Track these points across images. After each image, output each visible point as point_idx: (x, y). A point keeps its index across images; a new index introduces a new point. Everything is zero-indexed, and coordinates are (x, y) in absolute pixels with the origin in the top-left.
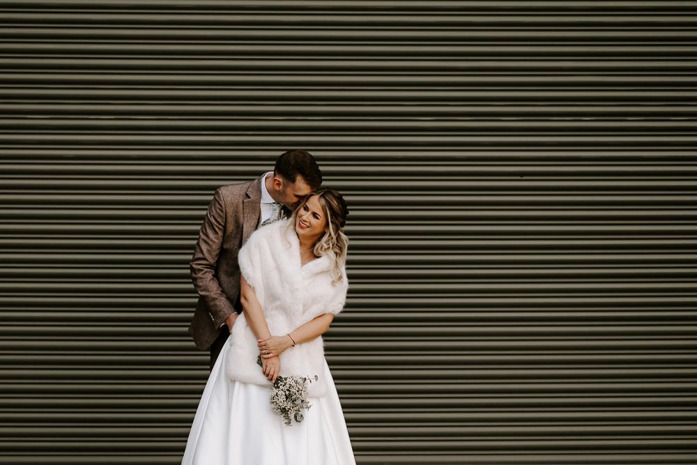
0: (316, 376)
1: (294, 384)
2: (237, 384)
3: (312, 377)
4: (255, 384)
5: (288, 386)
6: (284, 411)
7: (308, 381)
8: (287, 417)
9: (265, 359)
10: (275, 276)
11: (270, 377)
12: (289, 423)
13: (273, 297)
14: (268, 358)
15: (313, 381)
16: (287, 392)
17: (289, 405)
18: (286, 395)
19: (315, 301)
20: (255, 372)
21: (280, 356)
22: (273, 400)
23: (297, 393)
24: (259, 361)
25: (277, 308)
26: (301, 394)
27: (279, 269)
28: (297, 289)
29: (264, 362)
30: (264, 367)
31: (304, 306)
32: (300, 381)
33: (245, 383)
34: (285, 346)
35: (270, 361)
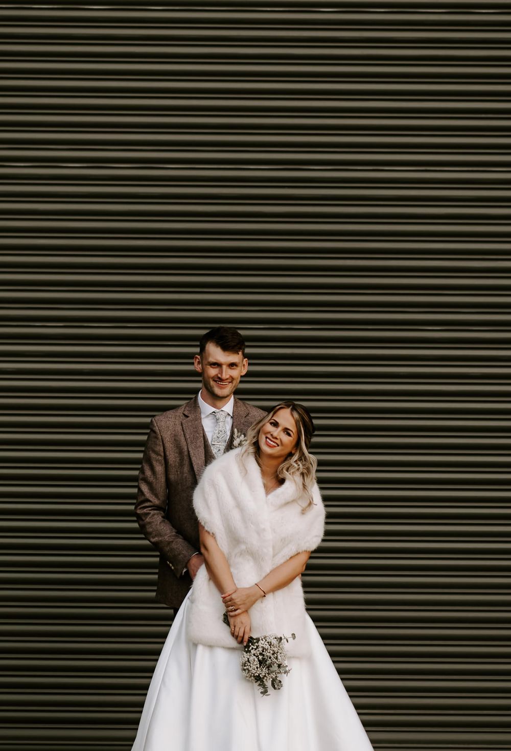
0: (293, 635)
1: (267, 646)
2: (200, 648)
3: (289, 636)
4: (223, 647)
5: (260, 649)
6: (258, 679)
7: (284, 641)
8: (262, 685)
9: (232, 616)
10: (236, 516)
11: (239, 639)
12: (265, 692)
13: (235, 540)
14: (236, 616)
15: (290, 640)
16: (260, 657)
17: (263, 672)
18: (259, 660)
19: (285, 541)
20: (221, 633)
21: (249, 612)
22: (245, 666)
23: (272, 656)
24: (224, 618)
25: (241, 554)
26: (277, 658)
27: (239, 506)
28: (264, 530)
29: (231, 621)
30: (232, 627)
31: (274, 547)
32: (274, 642)
33: (211, 647)
34: (253, 599)
35: (238, 620)
